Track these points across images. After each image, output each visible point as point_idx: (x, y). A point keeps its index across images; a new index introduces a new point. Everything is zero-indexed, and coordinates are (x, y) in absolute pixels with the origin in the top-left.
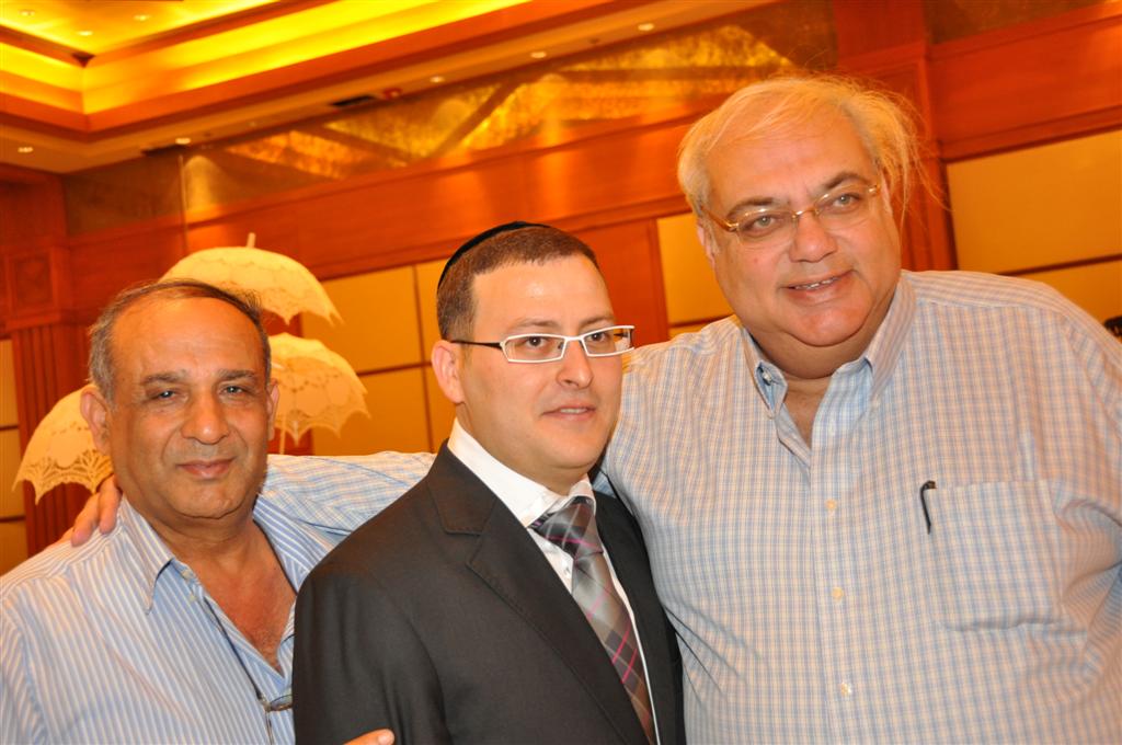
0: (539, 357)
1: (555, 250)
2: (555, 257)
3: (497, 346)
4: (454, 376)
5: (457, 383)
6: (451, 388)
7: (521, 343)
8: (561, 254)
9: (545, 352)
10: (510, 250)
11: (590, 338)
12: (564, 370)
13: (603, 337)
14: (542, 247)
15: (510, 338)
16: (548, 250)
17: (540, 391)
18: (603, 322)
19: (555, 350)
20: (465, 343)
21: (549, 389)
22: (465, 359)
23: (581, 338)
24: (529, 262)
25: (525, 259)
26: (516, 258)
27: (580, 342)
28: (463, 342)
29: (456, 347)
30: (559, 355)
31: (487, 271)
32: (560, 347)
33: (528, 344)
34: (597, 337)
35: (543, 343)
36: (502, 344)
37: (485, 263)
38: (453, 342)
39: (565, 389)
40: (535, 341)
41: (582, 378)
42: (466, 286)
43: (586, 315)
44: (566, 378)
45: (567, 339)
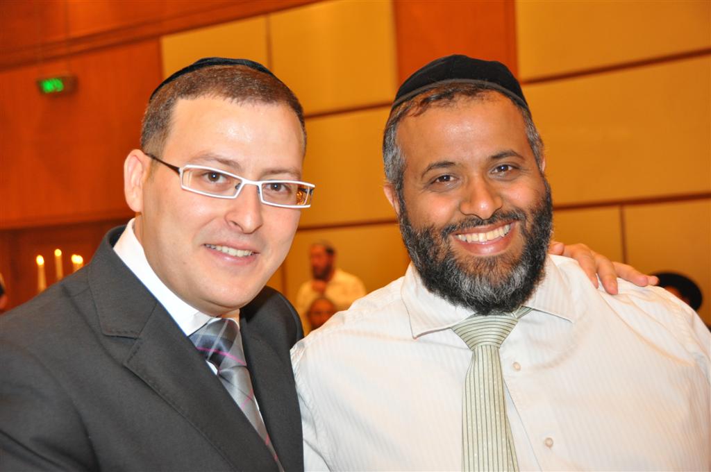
0: (214, 191)
1: (257, 95)
2: (258, 102)
3: (176, 169)
4: (139, 186)
5: (140, 193)
6: (134, 196)
7: (200, 174)
8: (263, 100)
9: (223, 189)
10: (217, 83)
11: (269, 187)
12: (234, 211)
13: (283, 189)
14: (247, 89)
15: (189, 166)
16: (251, 92)
17: (205, 224)
18: (287, 175)
19: (232, 190)
20: (155, 158)
21: (214, 224)
22: (151, 174)
23: (260, 184)
24: (229, 99)
25: (227, 95)
26: (220, 92)
27: (258, 187)
28: (154, 158)
29: (148, 160)
30: (235, 193)
31: (190, 97)
32: (237, 187)
33: (206, 177)
34: (276, 187)
35: (221, 180)
36: (181, 170)
37: (191, 90)
38: (147, 154)
39: (231, 229)
40: (214, 176)
41: (249, 222)
42: (168, 106)
43: (271, 164)
44: (233, 219)
45: (245, 182)
